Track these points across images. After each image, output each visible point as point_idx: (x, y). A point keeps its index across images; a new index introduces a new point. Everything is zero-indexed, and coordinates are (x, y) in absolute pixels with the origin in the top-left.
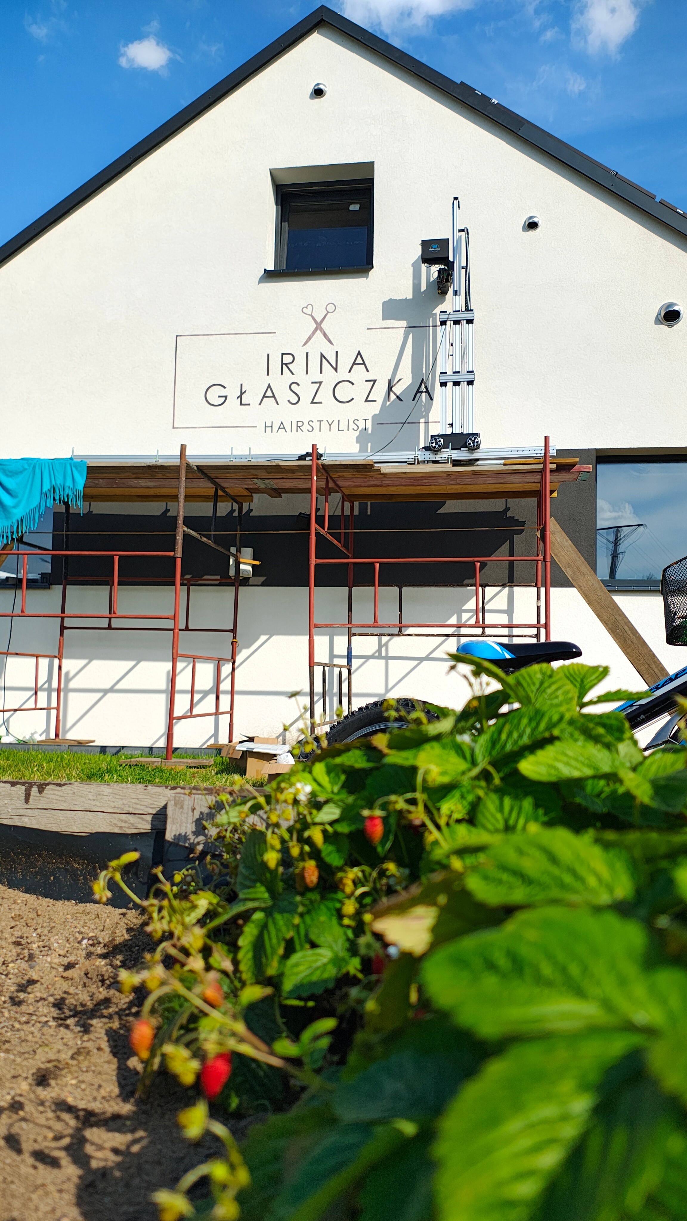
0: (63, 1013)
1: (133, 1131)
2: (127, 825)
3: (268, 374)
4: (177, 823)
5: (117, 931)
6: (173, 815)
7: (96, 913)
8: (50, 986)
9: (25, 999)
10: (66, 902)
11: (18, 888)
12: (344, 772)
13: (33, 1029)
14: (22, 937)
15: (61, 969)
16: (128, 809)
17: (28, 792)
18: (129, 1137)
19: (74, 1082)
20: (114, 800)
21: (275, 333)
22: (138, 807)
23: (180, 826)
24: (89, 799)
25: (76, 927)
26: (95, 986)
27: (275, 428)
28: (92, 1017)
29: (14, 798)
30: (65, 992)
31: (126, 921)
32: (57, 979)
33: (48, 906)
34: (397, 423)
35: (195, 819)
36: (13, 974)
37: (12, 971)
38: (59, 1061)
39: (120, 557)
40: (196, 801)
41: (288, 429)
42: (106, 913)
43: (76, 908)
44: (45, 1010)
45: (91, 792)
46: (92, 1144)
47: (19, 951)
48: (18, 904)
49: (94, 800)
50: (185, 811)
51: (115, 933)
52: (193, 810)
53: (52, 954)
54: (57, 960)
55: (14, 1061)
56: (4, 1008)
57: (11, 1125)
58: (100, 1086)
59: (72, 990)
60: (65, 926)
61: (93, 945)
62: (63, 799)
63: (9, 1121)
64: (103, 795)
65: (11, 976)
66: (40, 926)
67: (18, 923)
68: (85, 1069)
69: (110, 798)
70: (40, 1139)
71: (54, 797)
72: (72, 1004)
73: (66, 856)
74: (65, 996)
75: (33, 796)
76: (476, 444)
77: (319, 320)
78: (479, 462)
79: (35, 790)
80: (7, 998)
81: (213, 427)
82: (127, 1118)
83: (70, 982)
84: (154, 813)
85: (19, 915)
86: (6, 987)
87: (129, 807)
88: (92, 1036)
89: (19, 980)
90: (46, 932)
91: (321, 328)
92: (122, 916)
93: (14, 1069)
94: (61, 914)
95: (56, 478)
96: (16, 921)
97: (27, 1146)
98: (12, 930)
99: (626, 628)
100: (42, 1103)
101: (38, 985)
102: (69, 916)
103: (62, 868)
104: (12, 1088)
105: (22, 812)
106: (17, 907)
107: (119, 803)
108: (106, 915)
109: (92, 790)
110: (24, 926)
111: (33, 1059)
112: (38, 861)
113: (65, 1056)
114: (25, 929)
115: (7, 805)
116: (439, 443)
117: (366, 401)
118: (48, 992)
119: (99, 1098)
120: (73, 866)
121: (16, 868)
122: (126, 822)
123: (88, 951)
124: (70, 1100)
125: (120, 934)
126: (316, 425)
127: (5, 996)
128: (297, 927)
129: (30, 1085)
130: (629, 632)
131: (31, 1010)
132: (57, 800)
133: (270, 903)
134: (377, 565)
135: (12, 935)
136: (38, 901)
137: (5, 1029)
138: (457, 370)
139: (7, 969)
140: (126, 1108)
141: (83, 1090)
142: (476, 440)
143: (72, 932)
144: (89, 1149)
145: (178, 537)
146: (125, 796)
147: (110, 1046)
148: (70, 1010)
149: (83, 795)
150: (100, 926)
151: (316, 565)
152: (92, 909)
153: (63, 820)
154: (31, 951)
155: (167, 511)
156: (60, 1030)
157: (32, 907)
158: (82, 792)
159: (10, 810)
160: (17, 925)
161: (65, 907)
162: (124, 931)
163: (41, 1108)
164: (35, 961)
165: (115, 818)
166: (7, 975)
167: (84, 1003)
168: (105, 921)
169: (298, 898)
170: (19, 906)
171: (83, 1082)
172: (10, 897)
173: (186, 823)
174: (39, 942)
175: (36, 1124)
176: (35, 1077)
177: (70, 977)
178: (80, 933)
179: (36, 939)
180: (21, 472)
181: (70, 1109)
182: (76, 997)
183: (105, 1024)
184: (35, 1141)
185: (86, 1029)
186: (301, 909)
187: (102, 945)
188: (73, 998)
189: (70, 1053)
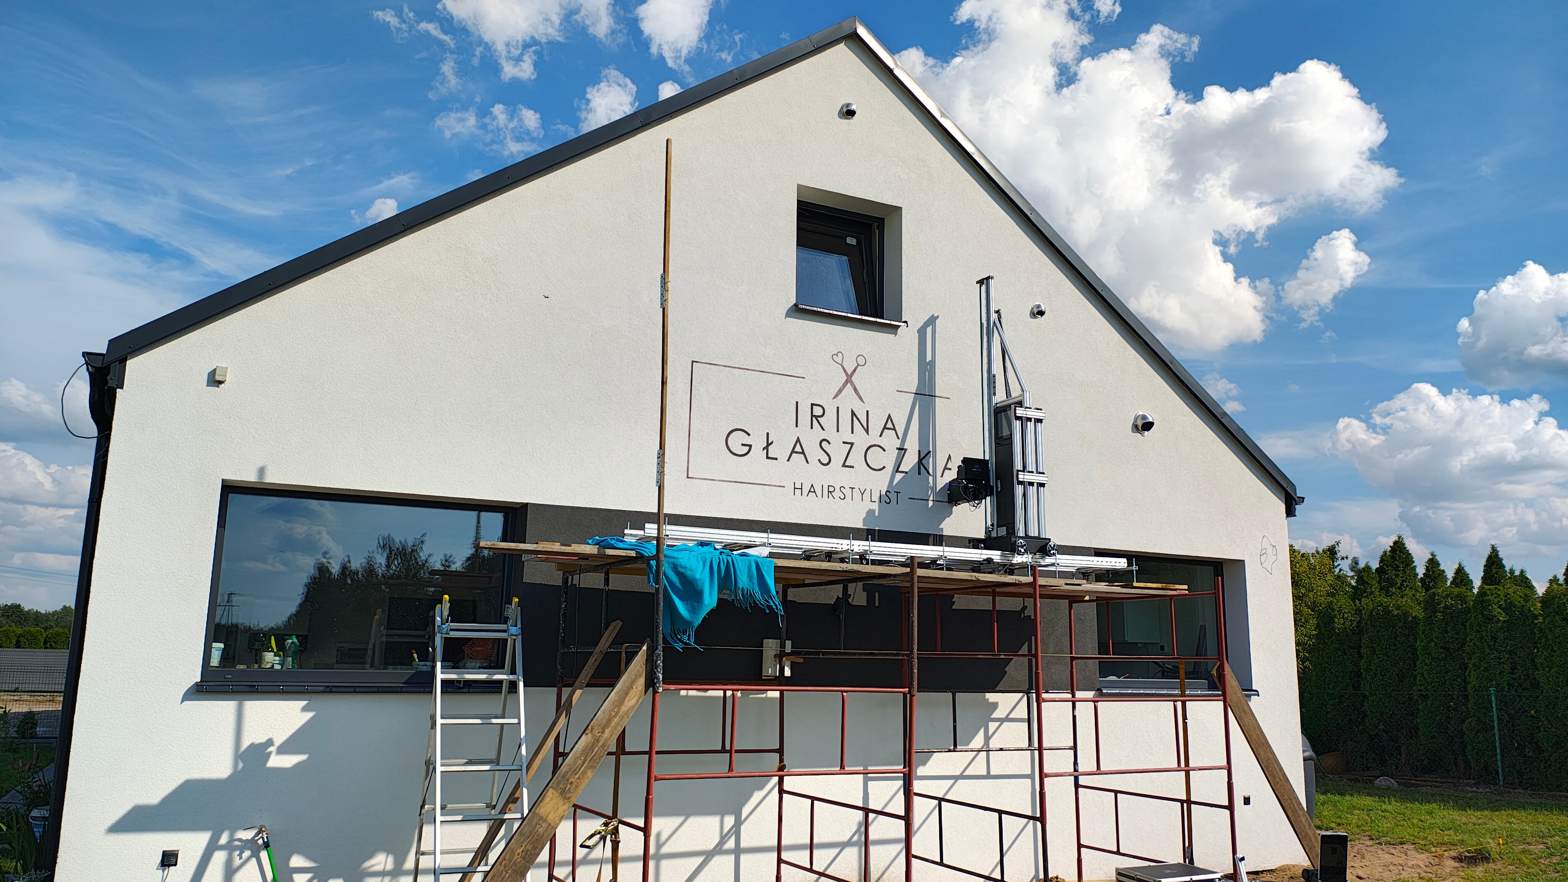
3: (797, 426)
21: (804, 378)
27: (805, 491)
41: (819, 493)
81: (734, 482)
91: (852, 381)
117: (898, 471)
126: (848, 492)
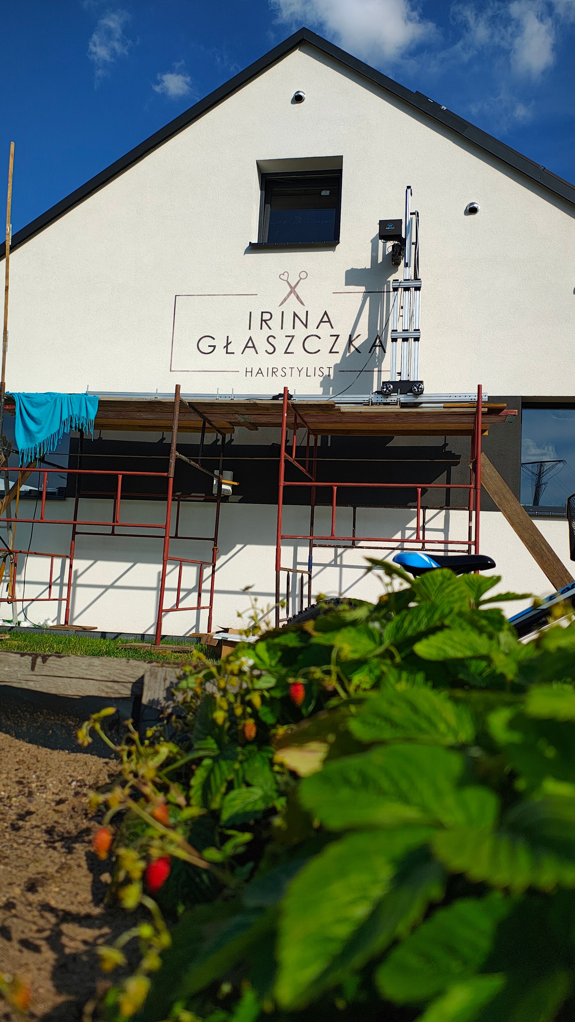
0: (53, 838)
1: (100, 928)
2: (112, 691)
3: (250, 329)
4: (152, 690)
5: (101, 776)
6: (148, 683)
7: (85, 761)
8: (44, 817)
9: (23, 826)
10: (61, 752)
11: (23, 739)
12: (281, 650)
13: (27, 849)
14: (24, 778)
15: (53, 804)
16: (114, 678)
17: (34, 662)
18: (97, 932)
19: (57, 890)
20: (102, 670)
21: (257, 295)
22: (122, 676)
23: (154, 692)
24: (83, 669)
25: (68, 772)
26: (80, 818)
27: (255, 373)
28: (75, 842)
29: (23, 666)
30: (56, 822)
31: (108, 768)
32: (50, 811)
33: (46, 754)
34: (355, 371)
35: (166, 687)
36: (15, 806)
37: (14, 804)
38: (46, 873)
39: (124, 476)
40: (167, 673)
41: (265, 373)
42: (92, 761)
43: (69, 756)
44: (39, 835)
45: (84, 663)
46: (67, 936)
47: (21, 788)
48: (22, 751)
49: (86, 670)
50: (158, 680)
51: (99, 777)
52: (165, 680)
53: (47, 792)
54: (50, 797)
55: (11, 872)
56: (6, 832)
57: (5, 920)
58: (77, 894)
59: (61, 821)
60: (59, 770)
61: (80, 786)
62: (62, 668)
63: (4, 917)
64: (94, 666)
65: (13, 808)
66: (39, 769)
67: (21, 766)
68: (66, 880)
69: (99, 668)
70: (26, 930)
71: (54, 666)
72: (60, 831)
73: (62, 714)
74: (55, 825)
75: (38, 665)
76: (420, 390)
77: (293, 286)
78: (423, 405)
79: (39, 660)
80: (9, 825)
81: (203, 371)
82: (97, 918)
83: (60, 814)
84: (134, 681)
85: (23, 760)
86: (8, 816)
87: (114, 676)
88: (74, 856)
89: (19, 811)
90: (43, 774)
91: (295, 291)
92: (105, 765)
93: (11, 878)
94: (56, 761)
95: (73, 409)
96: (19, 765)
97: (16, 936)
98: (17, 772)
99: (543, 547)
100: (30, 904)
101: (34, 816)
102: (63, 763)
103: (59, 724)
104: (8, 892)
105: (29, 678)
106: (21, 754)
107: (106, 673)
108: (92, 763)
109: (85, 662)
110: (26, 769)
111: (26, 871)
112: (39, 718)
113: (52, 870)
114: (26, 772)
115: (17, 672)
116: (390, 389)
117: (331, 352)
118: (42, 821)
119: (76, 903)
120: (67, 723)
121: (22, 722)
122: (111, 688)
123: (76, 791)
124: (53, 903)
125: (103, 779)
126: (288, 371)
127: (7, 823)
128: (236, 771)
129: (22, 890)
130: (546, 550)
131: (27, 834)
132: (56, 668)
133: (217, 752)
134: (335, 488)
135: (16, 776)
136: (39, 750)
137: (6, 848)
138: (406, 329)
139: (10, 802)
140: (97, 911)
141: (64, 896)
142: (420, 387)
143: (65, 775)
144: (65, 940)
145: (171, 461)
146: (111, 667)
147: (88, 864)
148: (58, 836)
149: (78, 665)
150: (87, 772)
151: (284, 487)
152: (82, 758)
153: (61, 685)
154: (30, 789)
155: (163, 439)
156: (48, 851)
157: (34, 754)
158: (77, 663)
159: (19, 676)
160: (20, 768)
161: (60, 756)
162: (106, 777)
163: (29, 908)
164: (33, 797)
165: (103, 685)
166: (10, 807)
167: (70, 831)
168: (91, 768)
169: (239, 749)
170: (23, 753)
171: (64, 890)
172: (17, 746)
173: (159, 690)
174: (38, 782)
175: (25, 920)
176: (26, 884)
177: (61, 810)
178: (71, 776)
179: (35, 780)
180: (45, 404)
181: (52, 910)
182: (64, 826)
183: (85, 847)
184: (23, 932)
185: (70, 851)
186: (240, 757)
187: (87, 787)
188: (62, 826)
189: (56, 868)
